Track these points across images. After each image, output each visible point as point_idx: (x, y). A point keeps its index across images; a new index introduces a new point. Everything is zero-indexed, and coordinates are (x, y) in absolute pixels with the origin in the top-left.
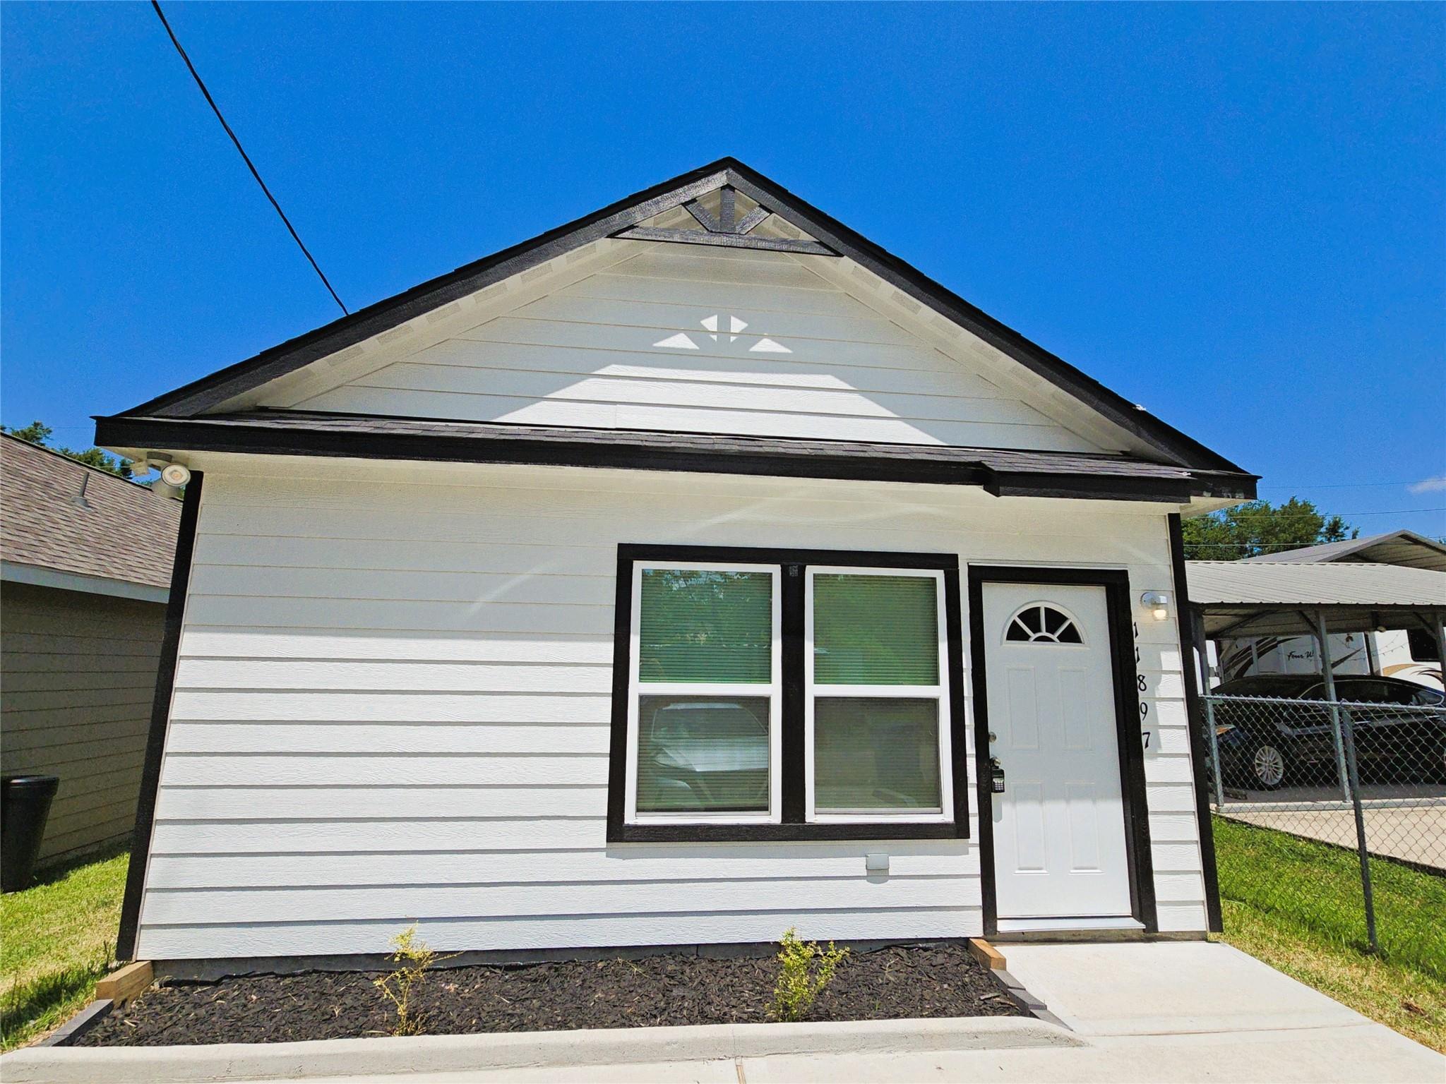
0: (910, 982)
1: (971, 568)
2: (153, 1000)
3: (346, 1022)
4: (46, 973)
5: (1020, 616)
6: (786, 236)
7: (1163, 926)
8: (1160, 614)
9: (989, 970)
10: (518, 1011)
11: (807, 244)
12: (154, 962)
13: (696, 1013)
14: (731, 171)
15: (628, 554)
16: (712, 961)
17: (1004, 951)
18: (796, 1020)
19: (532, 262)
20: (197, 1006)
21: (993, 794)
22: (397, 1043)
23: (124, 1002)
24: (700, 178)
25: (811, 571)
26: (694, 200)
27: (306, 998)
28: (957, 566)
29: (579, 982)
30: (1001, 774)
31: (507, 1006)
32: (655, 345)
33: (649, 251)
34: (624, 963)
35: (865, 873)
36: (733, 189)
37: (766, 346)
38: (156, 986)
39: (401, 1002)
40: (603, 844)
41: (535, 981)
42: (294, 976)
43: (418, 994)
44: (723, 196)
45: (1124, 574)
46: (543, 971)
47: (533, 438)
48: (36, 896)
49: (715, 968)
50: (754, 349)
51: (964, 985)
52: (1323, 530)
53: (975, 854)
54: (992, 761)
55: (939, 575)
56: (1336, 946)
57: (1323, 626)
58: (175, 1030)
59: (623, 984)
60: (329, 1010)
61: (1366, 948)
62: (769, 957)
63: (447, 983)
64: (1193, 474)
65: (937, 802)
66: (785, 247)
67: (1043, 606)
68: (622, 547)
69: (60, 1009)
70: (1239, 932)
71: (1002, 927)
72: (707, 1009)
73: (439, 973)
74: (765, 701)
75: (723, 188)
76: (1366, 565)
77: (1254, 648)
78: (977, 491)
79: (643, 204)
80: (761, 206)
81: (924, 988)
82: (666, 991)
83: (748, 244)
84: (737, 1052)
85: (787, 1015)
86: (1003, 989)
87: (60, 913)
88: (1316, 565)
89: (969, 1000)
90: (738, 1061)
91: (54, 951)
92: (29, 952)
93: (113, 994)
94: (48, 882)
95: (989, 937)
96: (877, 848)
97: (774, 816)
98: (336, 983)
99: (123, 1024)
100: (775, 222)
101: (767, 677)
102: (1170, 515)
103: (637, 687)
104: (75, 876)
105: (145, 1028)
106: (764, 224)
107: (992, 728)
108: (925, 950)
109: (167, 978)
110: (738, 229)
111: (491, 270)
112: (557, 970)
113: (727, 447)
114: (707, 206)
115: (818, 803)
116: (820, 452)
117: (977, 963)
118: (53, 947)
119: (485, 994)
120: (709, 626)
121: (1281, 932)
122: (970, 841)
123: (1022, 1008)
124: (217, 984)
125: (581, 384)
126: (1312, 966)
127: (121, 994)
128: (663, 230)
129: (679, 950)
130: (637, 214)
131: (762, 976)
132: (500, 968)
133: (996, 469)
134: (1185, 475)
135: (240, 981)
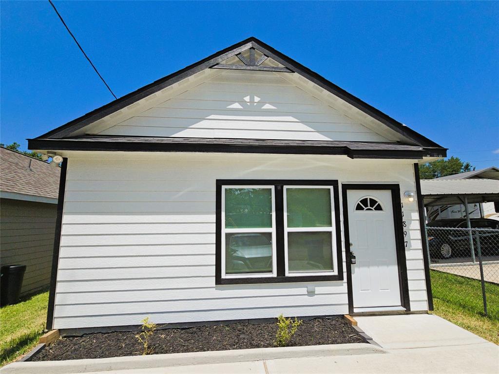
0: (323, 331)
1: (343, 185)
2: (60, 343)
3: (127, 349)
4: (23, 334)
5: (360, 202)
6: (274, 66)
7: (412, 309)
8: (411, 199)
9: (351, 326)
10: (186, 344)
11: (282, 69)
12: (59, 330)
13: (249, 344)
14: (253, 42)
15: (220, 183)
16: (253, 325)
17: (356, 319)
18: (284, 346)
19: (182, 78)
20: (75, 345)
21: (352, 265)
22: (144, 358)
23: (49, 344)
24: (242, 45)
25: (285, 187)
26: (240, 54)
27: (113, 341)
28: (338, 184)
29: (207, 333)
30: (354, 257)
31: (182, 342)
32: (228, 107)
33: (225, 73)
34: (223, 326)
35: (307, 293)
36: (254, 49)
37: (267, 106)
38: (61, 338)
39: (145, 342)
40: (214, 285)
41: (192, 333)
42: (108, 333)
43: (151, 339)
44: (250, 52)
45: (398, 185)
46: (194, 329)
47: (184, 142)
48: (20, 306)
49: (255, 327)
50: (263, 108)
51: (343, 331)
52: (463, 167)
53: (346, 285)
54: (351, 253)
55: (331, 188)
56: (472, 314)
57: (466, 202)
58: (67, 354)
59: (223, 334)
60: (121, 345)
61: (483, 315)
62: (274, 323)
63: (162, 335)
64: (424, 149)
65: (332, 268)
66: (273, 70)
67: (369, 198)
68: (217, 181)
69: (28, 347)
70: (438, 309)
71: (355, 311)
72: (252, 342)
73: (159, 331)
74: (270, 234)
75: (250, 48)
76: (481, 180)
77: (439, 209)
78: (345, 157)
79: (221, 55)
80: (265, 55)
81: (329, 333)
82: (238, 336)
83: (260, 69)
84: (264, 358)
85: (281, 345)
86: (357, 333)
87: (29, 312)
88: (463, 180)
89: (345, 337)
90: (264, 361)
91: (26, 326)
92: (18, 326)
93: (46, 341)
94: (25, 301)
95: (351, 314)
96: (311, 285)
97: (274, 274)
98: (123, 335)
99: (49, 352)
100: (270, 60)
101: (271, 226)
102: (414, 164)
103: (225, 231)
104: (34, 298)
105: (57, 353)
106: (266, 62)
107: (351, 242)
108: (328, 319)
109: (64, 335)
110: (256, 64)
111: (167, 82)
112: (199, 329)
113: (254, 144)
114: (245, 56)
115: (290, 269)
116: (288, 145)
117: (347, 324)
118: (26, 324)
119: (174, 338)
120: (249, 207)
121: (453, 309)
122: (344, 281)
123: (364, 340)
124: (82, 336)
125: (201, 122)
126: (465, 321)
127: (48, 341)
128: (229, 65)
129: (242, 321)
130: (219, 59)
131: (271, 330)
132: (180, 329)
133: (352, 149)
134: (421, 149)
135: (90, 335)
